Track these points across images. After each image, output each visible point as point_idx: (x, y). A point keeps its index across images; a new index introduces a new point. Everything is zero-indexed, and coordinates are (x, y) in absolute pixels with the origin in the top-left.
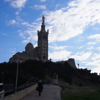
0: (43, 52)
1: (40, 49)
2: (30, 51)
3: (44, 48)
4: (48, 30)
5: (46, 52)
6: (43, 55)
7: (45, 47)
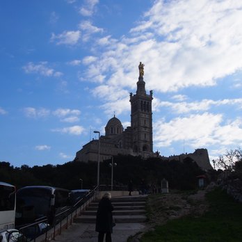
0: (142, 137)
1: (137, 130)
2: (115, 134)
3: (143, 129)
4: (151, 92)
5: (147, 137)
6: (142, 144)
7: (146, 127)
